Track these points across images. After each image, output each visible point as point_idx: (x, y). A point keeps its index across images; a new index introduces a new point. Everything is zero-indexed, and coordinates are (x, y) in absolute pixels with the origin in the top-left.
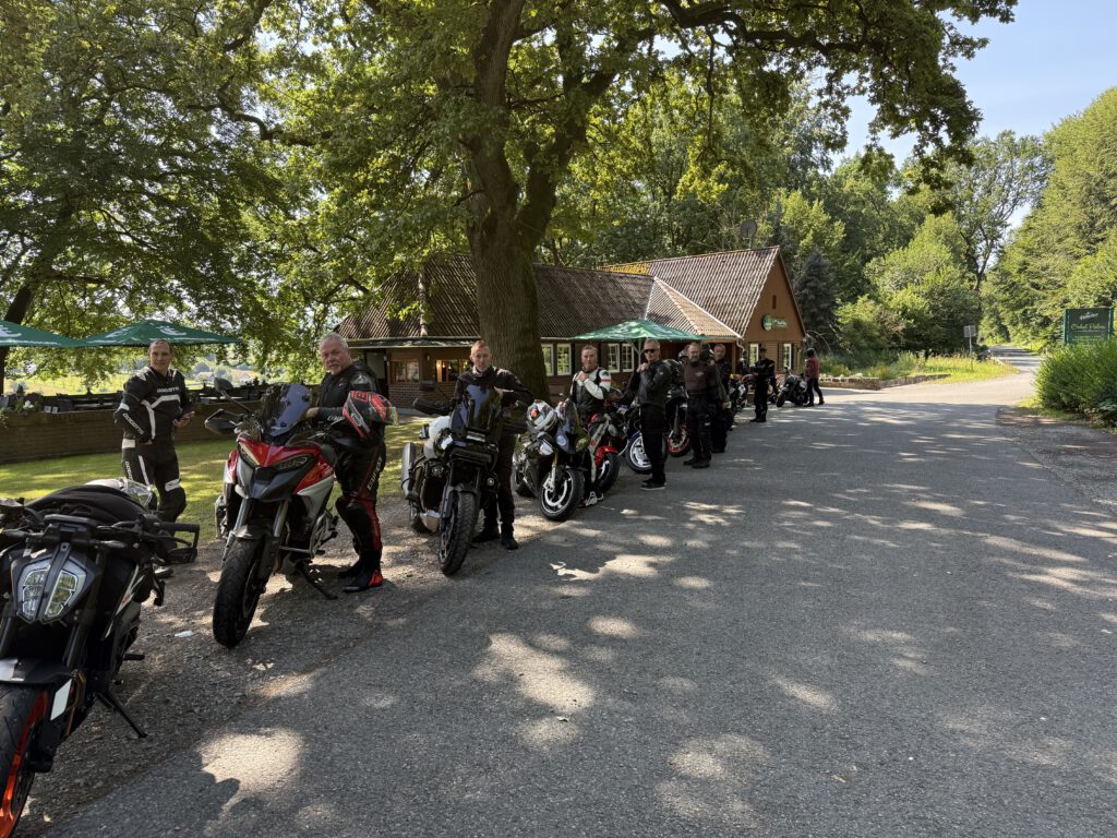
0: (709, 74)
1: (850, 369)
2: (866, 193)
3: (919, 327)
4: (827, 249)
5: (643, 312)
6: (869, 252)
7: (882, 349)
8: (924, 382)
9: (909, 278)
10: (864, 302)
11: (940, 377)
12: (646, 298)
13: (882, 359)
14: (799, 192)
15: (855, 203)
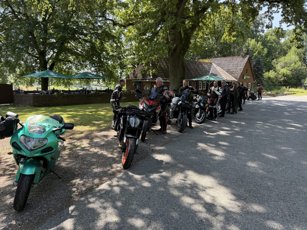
0: (233, 7)
1: (267, 91)
2: (274, 40)
3: (288, 80)
4: (262, 56)
5: (209, 73)
6: (273, 57)
7: (276, 85)
8: (288, 95)
9: (286, 65)
10: (272, 72)
11: (293, 94)
12: (210, 69)
13: (276, 88)
14: (254, 40)
15: (271, 43)
